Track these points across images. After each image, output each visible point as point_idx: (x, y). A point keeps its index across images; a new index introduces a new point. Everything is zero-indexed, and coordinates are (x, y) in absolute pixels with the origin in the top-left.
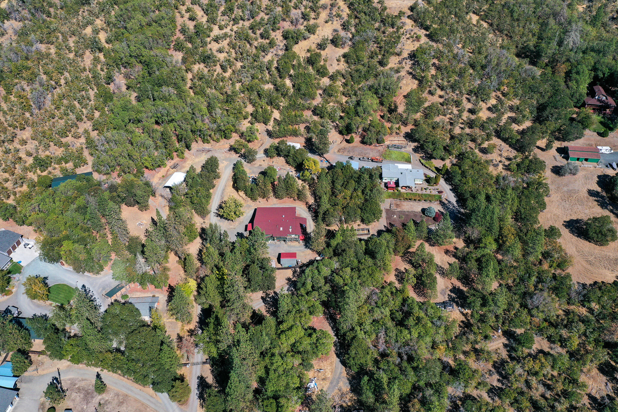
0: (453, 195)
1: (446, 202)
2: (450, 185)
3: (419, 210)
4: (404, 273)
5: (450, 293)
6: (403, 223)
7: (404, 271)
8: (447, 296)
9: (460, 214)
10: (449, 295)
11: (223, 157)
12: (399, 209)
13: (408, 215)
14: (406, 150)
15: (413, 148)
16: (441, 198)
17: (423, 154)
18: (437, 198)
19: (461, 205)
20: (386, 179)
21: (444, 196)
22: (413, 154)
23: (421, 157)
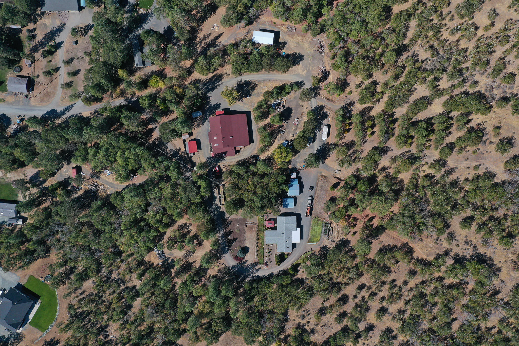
0: (266, 274)
1: (257, 268)
2: (278, 273)
3: (247, 245)
4: (188, 229)
5: (171, 258)
6: (232, 232)
7: (189, 229)
8: (169, 256)
9: (244, 276)
10: (170, 258)
11: (312, 68)
12: (246, 229)
13: (240, 235)
14: (323, 239)
15: (327, 246)
16: (260, 264)
17: (319, 254)
18: (261, 261)
19: (253, 279)
20: (280, 220)
21: (263, 267)
22: (319, 245)
23: (315, 252)
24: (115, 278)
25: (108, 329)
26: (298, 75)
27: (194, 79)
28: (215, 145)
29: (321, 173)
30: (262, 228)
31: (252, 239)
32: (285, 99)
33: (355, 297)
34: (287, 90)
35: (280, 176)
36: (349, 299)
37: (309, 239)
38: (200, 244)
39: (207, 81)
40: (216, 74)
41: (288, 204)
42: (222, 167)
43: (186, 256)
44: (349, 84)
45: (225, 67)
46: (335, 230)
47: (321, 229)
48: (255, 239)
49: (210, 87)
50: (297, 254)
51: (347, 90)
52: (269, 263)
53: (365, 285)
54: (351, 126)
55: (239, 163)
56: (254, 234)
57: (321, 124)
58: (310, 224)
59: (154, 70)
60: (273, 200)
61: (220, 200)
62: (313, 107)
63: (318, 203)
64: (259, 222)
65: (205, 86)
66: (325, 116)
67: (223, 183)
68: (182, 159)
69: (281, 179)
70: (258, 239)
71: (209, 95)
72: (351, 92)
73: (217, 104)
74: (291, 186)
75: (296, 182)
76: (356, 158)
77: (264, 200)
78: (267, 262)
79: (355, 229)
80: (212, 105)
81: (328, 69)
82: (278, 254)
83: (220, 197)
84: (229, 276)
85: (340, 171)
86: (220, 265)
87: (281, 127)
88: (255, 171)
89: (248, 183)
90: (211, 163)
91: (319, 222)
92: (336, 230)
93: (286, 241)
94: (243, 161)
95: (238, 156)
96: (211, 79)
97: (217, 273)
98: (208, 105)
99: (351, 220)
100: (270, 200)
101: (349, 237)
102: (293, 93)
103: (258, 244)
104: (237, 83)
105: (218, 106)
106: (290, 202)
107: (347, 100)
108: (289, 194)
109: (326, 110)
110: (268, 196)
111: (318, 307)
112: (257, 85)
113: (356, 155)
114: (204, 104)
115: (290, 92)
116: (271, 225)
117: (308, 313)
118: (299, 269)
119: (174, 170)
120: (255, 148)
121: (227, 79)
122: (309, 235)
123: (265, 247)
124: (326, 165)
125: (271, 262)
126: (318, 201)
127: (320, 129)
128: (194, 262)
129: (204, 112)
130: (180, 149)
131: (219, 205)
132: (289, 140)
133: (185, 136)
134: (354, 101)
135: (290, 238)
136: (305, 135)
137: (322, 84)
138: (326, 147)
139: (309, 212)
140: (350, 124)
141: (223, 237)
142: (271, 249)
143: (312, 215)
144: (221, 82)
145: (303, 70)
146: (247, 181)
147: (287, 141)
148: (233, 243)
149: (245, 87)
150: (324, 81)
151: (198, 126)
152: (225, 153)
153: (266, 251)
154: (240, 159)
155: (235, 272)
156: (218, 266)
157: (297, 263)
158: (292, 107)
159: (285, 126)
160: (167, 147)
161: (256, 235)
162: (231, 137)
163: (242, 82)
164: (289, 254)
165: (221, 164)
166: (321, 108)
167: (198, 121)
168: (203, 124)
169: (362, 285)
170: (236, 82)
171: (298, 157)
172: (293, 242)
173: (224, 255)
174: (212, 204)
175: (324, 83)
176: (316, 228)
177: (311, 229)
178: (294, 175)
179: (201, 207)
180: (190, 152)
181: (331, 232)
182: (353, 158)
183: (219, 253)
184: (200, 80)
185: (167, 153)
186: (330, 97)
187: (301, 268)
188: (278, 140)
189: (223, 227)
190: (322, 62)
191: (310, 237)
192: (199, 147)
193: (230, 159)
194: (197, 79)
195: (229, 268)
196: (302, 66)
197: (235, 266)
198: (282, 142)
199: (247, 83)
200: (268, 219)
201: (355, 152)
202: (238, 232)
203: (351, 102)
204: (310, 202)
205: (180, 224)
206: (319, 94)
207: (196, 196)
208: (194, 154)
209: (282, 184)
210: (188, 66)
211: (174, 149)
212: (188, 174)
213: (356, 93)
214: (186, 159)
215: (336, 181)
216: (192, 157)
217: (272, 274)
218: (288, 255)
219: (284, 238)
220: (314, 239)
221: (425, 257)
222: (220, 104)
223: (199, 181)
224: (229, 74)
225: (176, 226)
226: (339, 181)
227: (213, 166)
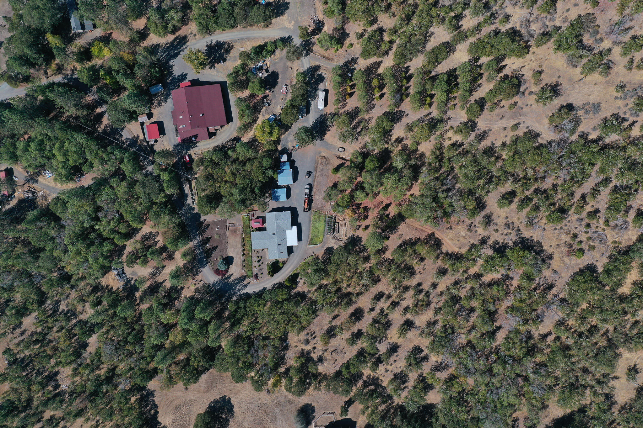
0: (257, 290)
1: (245, 283)
2: (273, 288)
3: (231, 254)
4: (154, 240)
5: (134, 279)
6: (210, 238)
7: (156, 240)
8: (131, 277)
9: (229, 295)
10: (132, 278)
11: (302, 19)
12: (228, 233)
13: (221, 242)
14: (327, 238)
15: (332, 247)
16: (249, 277)
17: (323, 259)
18: (249, 273)
19: (241, 297)
20: (270, 217)
21: (252, 280)
22: (323, 247)
23: (318, 257)
24: (64, 310)
25: (58, 377)
26: (284, 29)
27: (151, 44)
28: (181, 127)
29: (320, 153)
30: (248, 230)
31: (236, 246)
32: (268, 60)
33: (372, 310)
34: (269, 48)
35: (264, 159)
36: (364, 313)
37: (309, 240)
38: (171, 257)
39: (168, 45)
40: (179, 36)
41: (279, 196)
42: (193, 156)
43: (153, 275)
44: (349, 34)
45: (189, 26)
46: (342, 226)
47: (323, 226)
48: (240, 246)
49: (172, 53)
50: (296, 261)
51: (347, 42)
52: (259, 275)
53: (383, 294)
54: (354, 88)
55: (216, 150)
56: (239, 239)
57: (316, 89)
58: (310, 221)
59: (98, 35)
60: (257, 191)
61: (193, 199)
62: (306, 69)
63: (318, 193)
64: (244, 223)
65: (165, 52)
66: (321, 79)
67: (195, 176)
68: (141, 148)
69: (266, 163)
70: (244, 245)
71: (171, 63)
72: (352, 45)
73: (182, 75)
74: (282, 172)
75: (287, 167)
76: (362, 129)
77: (245, 192)
78: (257, 274)
79: (367, 222)
80: (177, 76)
81: (321, 17)
82: (270, 263)
83: (192, 195)
84: (210, 296)
85: (344, 149)
86: (197, 283)
87: (266, 97)
88: (235, 156)
89: (226, 172)
90: (180, 152)
91: (321, 217)
92: (344, 226)
93: (279, 245)
94: (221, 146)
95: (214, 140)
96: (172, 43)
97: (194, 294)
98: (170, 76)
99: (361, 210)
100: (253, 191)
101: (360, 233)
102: (278, 52)
103: (245, 252)
104: (207, 46)
105: (183, 77)
106: (282, 193)
107: (347, 56)
108: (280, 183)
109: (321, 71)
110: (251, 186)
111: (326, 327)
112: (233, 46)
113: (362, 125)
114: (166, 75)
115: (274, 51)
116: (258, 225)
117: (314, 336)
118: (298, 280)
119: (129, 161)
120: (235, 129)
121: (193, 41)
122: (309, 235)
123: (254, 254)
124: (325, 142)
125: (262, 274)
126: (318, 190)
127: (315, 96)
128: (164, 281)
129: (165, 86)
130: (138, 137)
131: (192, 205)
132: (277, 114)
133: (143, 118)
134: (357, 56)
135: (284, 239)
136: (294, 103)
137: (315, 39)
138: (324, 119)
139: (306, 204)
140: (352, 87)
141: (199, 246)
142: (261, 257)
143: (312, 209)
144: (185, 46)
145: (290, 22)
146: (224, 169)
147: (274, 115)
148: (212, 254)
149: (217, 50)
150: (317, 34)
151: (160, 104)
152: (196, 137)
153: (255, 259)
154: (216, 144)
155: (217, 291)
156: (195, 284)
157: (296, 272)
158: (279, 71)
159: (270, 96)
160: (122, 136)
161: (241, 240)
162: (201, 115)
163: (213, 44)
164: (284, 261)
165: (192, 152)
166: (316, 68)
167: (159, 98)
168: (166, 101)
169: (379, 293)
170: (205, 44)
171: (289, 134)
172: (289, 245)
173: (202, 269)
174: (183, 205)
175: (317, 36)
176: (317, 225)
177: (311, 228)
178: (284, 158)
179: (166, 207)
180: (150, 138)
181: (336, 229)
182: (359, 130)
183: (195, 267)
184: (158, 45)
185: (123, 142)
186: (326, 54)
187: (301, 279)
188: (263, 115)
189: (199, 234)
190: (313, 9)
191: (310, 238)
192: (162, 131)
193: (204, 145)
194: (155, 43)
195: (209, 286)
196: (288, 16)
197: (217, 282)
198: (267, 117)
199: (220, 45)
200: (255, 217)
201: (360, 122)
202: (218, 238)
203: (353, 58)
204: (307, 191)
205: (144, 234)
206: (312, 52)
207: (159, 194)
208: (156, 141)
209: (267, 169)
210: (142, 27)
211: (130, 137)
212: (150, 168)
213: (359, 46)
214: (146, 148)
215: (340, 162)
216: (153, 145)
217: (265, 289)
218: (284, 263)
219: (275, 241)
220: (316, 240)
221: (456, 250)
222: (186, 74)
223: (161, 173)
224: (195, 35)
225: (138, 237)
226: (344, 161)
227: (181, 155)
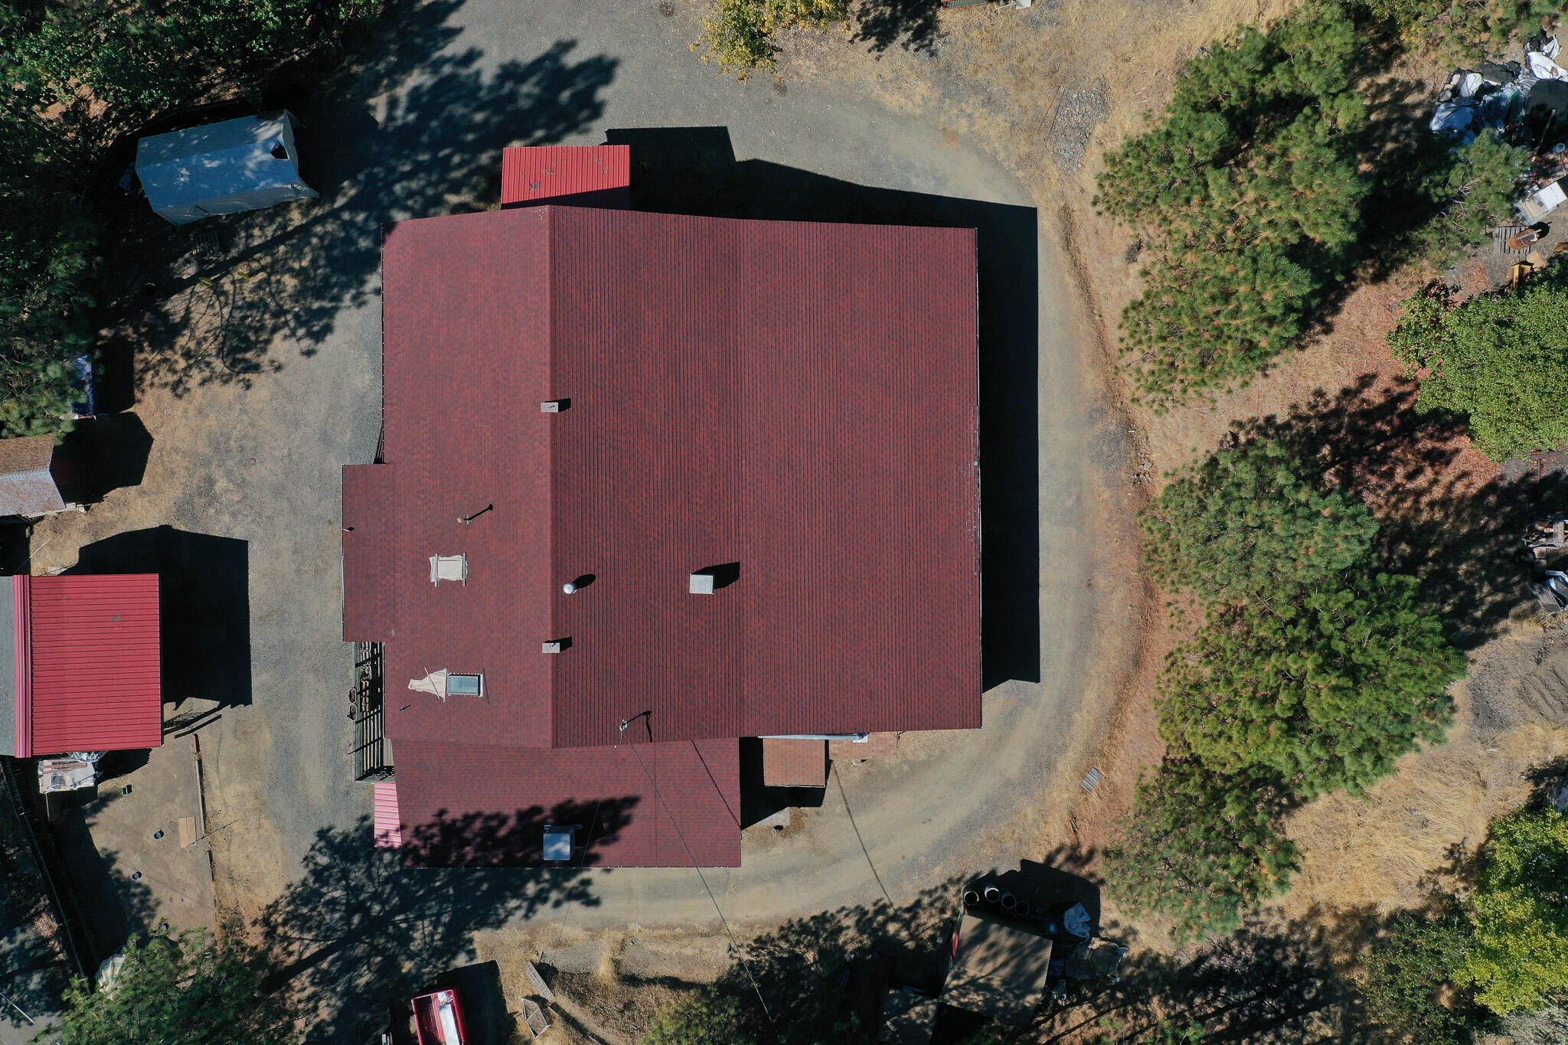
28: (436, 683)
80: (487, 70)
90: (374, 926)
94: (851, 939)
95: (782, 851)
98: (413, 57)
105: (563, 88)
120: (1041, 766)
151: (240, 349)
152: (592, 820)
154: (802, 904)
162: (701, 585)
167: (241, 286)
168: (313, 327)
193: (660, 898)
222: (602, 70)
227: (390, 966)
